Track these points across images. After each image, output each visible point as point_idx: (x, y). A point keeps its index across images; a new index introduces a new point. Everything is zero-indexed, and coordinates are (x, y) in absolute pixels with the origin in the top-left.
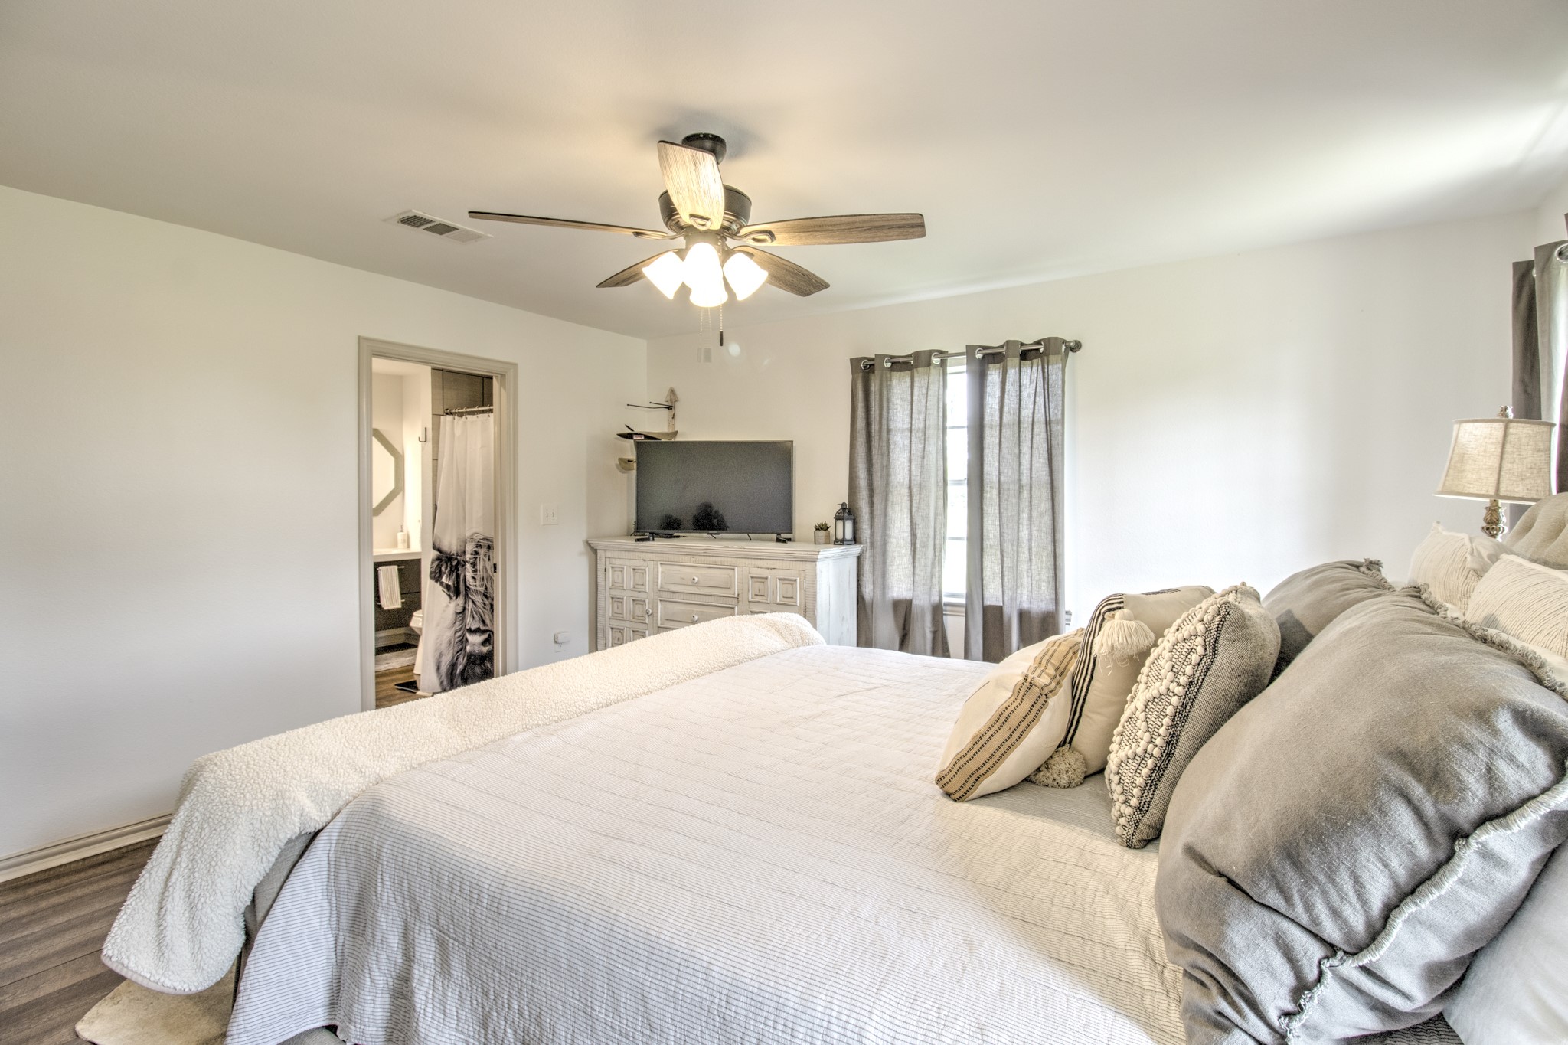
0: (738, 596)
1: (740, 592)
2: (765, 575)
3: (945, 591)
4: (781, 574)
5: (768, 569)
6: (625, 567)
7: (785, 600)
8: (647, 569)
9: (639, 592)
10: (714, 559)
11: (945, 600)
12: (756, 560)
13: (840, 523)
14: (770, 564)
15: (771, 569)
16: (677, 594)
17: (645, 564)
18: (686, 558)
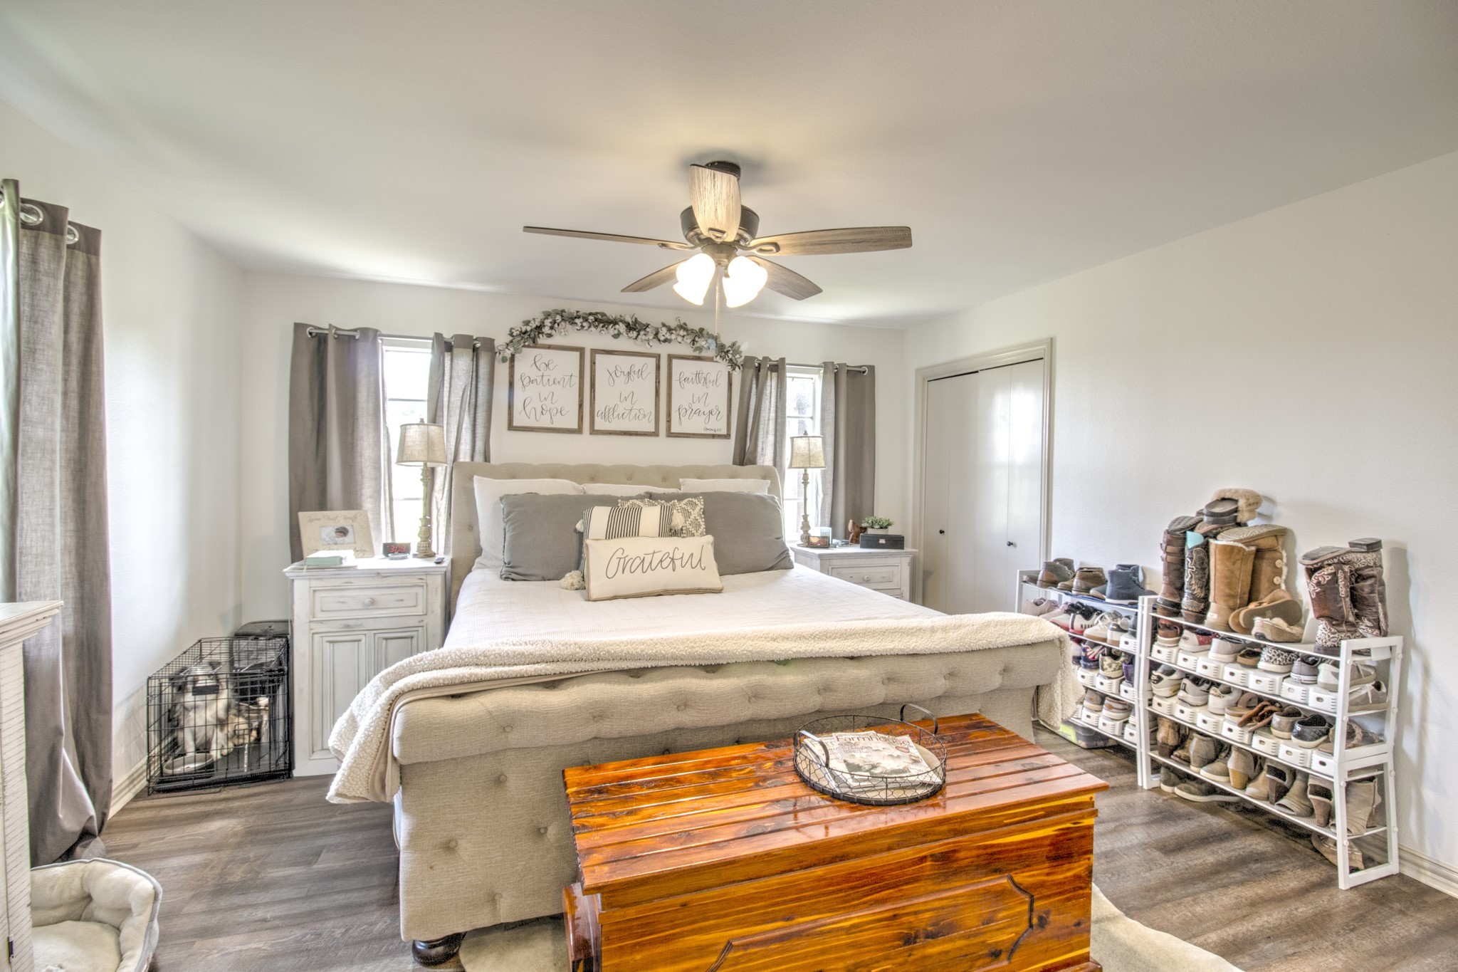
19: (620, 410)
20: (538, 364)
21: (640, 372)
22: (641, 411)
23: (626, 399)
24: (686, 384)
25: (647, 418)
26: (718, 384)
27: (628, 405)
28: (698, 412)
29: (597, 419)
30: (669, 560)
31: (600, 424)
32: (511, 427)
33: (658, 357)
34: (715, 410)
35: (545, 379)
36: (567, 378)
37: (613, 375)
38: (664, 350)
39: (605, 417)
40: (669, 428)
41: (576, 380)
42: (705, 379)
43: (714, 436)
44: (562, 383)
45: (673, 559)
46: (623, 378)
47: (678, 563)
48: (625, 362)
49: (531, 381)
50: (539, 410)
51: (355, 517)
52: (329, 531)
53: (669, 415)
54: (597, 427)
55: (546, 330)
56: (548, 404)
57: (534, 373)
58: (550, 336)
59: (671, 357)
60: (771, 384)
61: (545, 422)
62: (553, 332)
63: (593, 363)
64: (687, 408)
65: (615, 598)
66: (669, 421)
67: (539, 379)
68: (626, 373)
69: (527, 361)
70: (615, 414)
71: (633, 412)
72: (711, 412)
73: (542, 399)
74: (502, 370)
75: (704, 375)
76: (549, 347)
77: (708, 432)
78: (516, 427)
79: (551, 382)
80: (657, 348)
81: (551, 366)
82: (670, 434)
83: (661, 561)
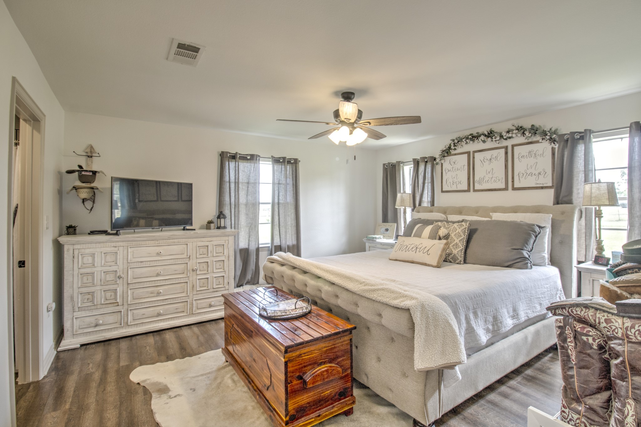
0: (190, 256)
1: (191, 255)
2: (207, 245)
3: (260, 243)
4: (215, 243)
5: (208, 241)
6: (96, 253)
7: (217, 254)
8: (118, 252)
9: (110, 266)
10: (173, 240)
11: (260, 246)
12: (201, 238)
13: (219, 220)
14: (209, 239)
15: (210, 241)
16: (144, 263)
17: (116, 249)
18: (152, 242)
19: (486, 179)
20: (451, 163)
21: (496, 157)
22: (497, 178)
23: (489, 172)
24: (522, 159)
25: (500, 181)
26: (544, 155)
27: (490, 175)
28: (531, 174)
29: (476, 184)
30: (415, 248)
31: (477, 187)
32: (442, 191)
33: (506, 148)
34: (543, 172)
35: (454, 169)
36: (462, 167)
37: (483, 162)
38: (509, 143)
39: (479, 183)
40: (513, 185)
41: (466, 167)
42: (535, 154)
43: (542, 188)
44: (460, 170)
45: (417, 248)
46: (487, 162)
47: (418, 250)
48: (488, 154)
49: (449, 171)
50: (452, 183)
51: (392, 225)
52: (384, 229)
53: (513, 178)
54: (476, 188)
55: (452, 147)
56: (455, 180)
57: (449, 167)
58: (455, 149)
59: (513, 146)
60: (581, 148)
61: (454, 188)
62: (456, 147)
63: (474, 158)
64: (524, 173)
65: (396, 260)
66: (513, 182)
67: (451, 169)
68: (489, 159)
69: (447, 163)
70: (484, 181)
71: (493, 179)
72: (540, 174)
73: (453, 178)
74: (438, 168)
75: (534, 152)
76: (455, 154)
77: (538, 186)
78: (444, 191)
79: (456, 170)
80: (504, 143)
81: (456, 163)
82: (514, 189)
83: (413, 248)
